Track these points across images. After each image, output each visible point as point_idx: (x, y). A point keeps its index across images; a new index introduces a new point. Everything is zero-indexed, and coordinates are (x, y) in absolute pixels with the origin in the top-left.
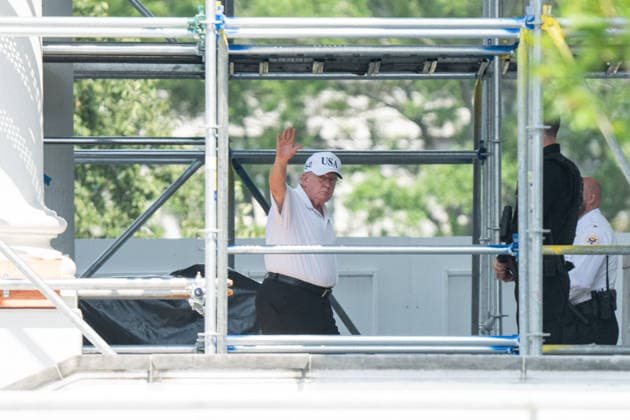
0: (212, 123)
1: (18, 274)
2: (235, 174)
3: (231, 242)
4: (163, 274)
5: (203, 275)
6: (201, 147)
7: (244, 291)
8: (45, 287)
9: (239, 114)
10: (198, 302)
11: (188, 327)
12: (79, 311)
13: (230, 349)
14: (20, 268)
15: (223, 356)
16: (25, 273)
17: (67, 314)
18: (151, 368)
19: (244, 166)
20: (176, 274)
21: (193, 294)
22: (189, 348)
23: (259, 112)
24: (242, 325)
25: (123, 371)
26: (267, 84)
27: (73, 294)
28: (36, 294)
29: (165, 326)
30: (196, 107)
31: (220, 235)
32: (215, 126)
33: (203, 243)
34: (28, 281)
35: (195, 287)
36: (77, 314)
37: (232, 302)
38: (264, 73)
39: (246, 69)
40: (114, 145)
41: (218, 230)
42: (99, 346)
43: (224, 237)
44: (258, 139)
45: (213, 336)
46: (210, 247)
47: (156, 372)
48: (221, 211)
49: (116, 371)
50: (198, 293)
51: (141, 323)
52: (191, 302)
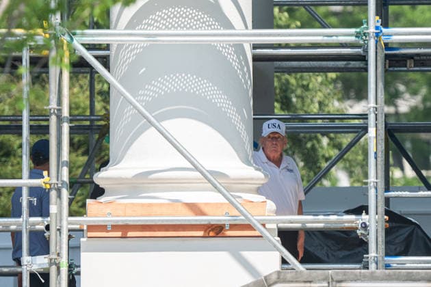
0: (372, 104)
1: (236, 212)
2: (390, 140)
3: (387, 189)
4: (338, 212)
5: (367, 213)
6: (365, 120)
7: (398, 225)
8: (254, 220)
9: (392, 97)
10: (363, 232)
11: (356, 251)
12: (279, 239)
13: (387, 266)
14: (237, 208)
15: (381, 272)
16: (240, 211)
17: (270, 241)
18: (330, 280)
19: (396, 134)
20: (348, 212)
21: (360, 226)
22: (358, 266)
23: (407, 96)
24: (396, 249)
25: (310, 282)
26: (412, 76)
27: (274, 226)
28: (249, 227)
29: (339, 250)
30: (361, 95)
31: (379, 184)
32: (375, 106)
33: (367, 190)
34: (243, 218)
35: (361, 222)
36: (277, 240)
37: (388, 232)
38: (410, 67)
39: (397, 65)
40: (303, 120)
41: (378, 181)
42: (294, 264)
43: (381, 186)
44: (405, 114)
45: (374, 257)
46: (372, 192)
47: (334, 283)
48: (379, 167)
49: (305, 282)
50: (363, 225)
51: (323, 248)
52: (359, 232)
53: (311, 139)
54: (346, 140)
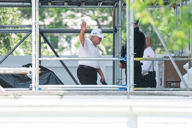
0: (34, 21)
2: (41, 36)
3: (40, 57)
5: (31, 67)
6: (31, 28)
7: (44, 72)
9: (42, 18)
10: (30, 75)
11: (27, 82)
13: (40, 89)
15: (38, 91)
18: (16, 95)
19: (44, 34)
20: (23, 66)
21: (28, 72)
22: (27, 89)
23: (48, 17)
24: (43, 82)
25: (7, 96)
26: (51, 9)
29: (20, 82)
30: (29, 16)
33: (31, 57)
35: (29, 70)
37: (40, 75)
38: (50, 5)
39: (44, 4)
40: (4, 27)
41: (36, 53)
43: (38, 55)
44: (48, 25)
45: (34, 85)
46: (33, 58)
47: (17, 96)
48: (37, 47)
49: (5, 96)
50: (30, 72)
51: (13, 81)
52: (28, 75)
53: (7, 35)
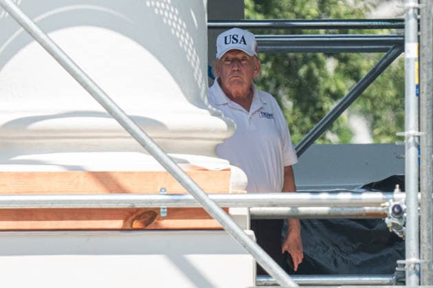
0: (412, 2)
1: (178, 188)
4: (354, 187)
5: (403, 189)
6: (400, 31)
8: (210, 201)
10: (396, 221)
11: (384, 253)
12: (252, 233)
14: (180, 181)
16: (187, 187)
17: (237, 237)
20: (370, 187)
21: (390, 211)
22: (387, 279)
27: (244, 211)
28: (201, 213)
29: (356, 251)
31: (424, 140)
32: (417, 5)
33: (402, 149)
34: (190, 197)
35: (393, 204)
36: (248, 235)
41: (420, 134)
42: (277, 275)
43: (427, 142)
45: (415, 264)
46: (411, 154)
48: (424, 110)
50: (396, 210)
51: (328, 248)
52: (389, 221)
53: (305, 61)
54: (366, 62)
